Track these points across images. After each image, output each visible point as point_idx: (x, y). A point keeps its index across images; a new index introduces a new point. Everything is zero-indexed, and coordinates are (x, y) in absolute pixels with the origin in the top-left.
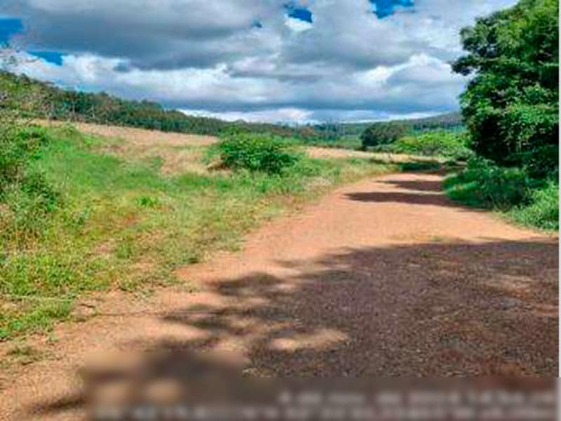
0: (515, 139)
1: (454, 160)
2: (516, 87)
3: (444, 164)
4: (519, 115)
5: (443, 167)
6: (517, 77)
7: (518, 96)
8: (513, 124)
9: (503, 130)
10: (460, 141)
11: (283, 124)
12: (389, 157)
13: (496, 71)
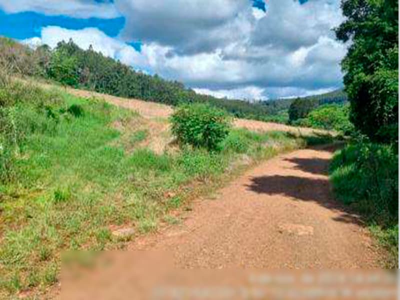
0: (382, 110)
1: (342, 134)
2: (380, 51)
3: (336, 138)
4: (384, 81)
5: (335, 142)
6: (381, 39)
7: (382, 59)
8: (380, 92)
9: (373, 99)
10: (345, 115)
11: (247, 101)
12: (299, 130)
13: (366, 36)
